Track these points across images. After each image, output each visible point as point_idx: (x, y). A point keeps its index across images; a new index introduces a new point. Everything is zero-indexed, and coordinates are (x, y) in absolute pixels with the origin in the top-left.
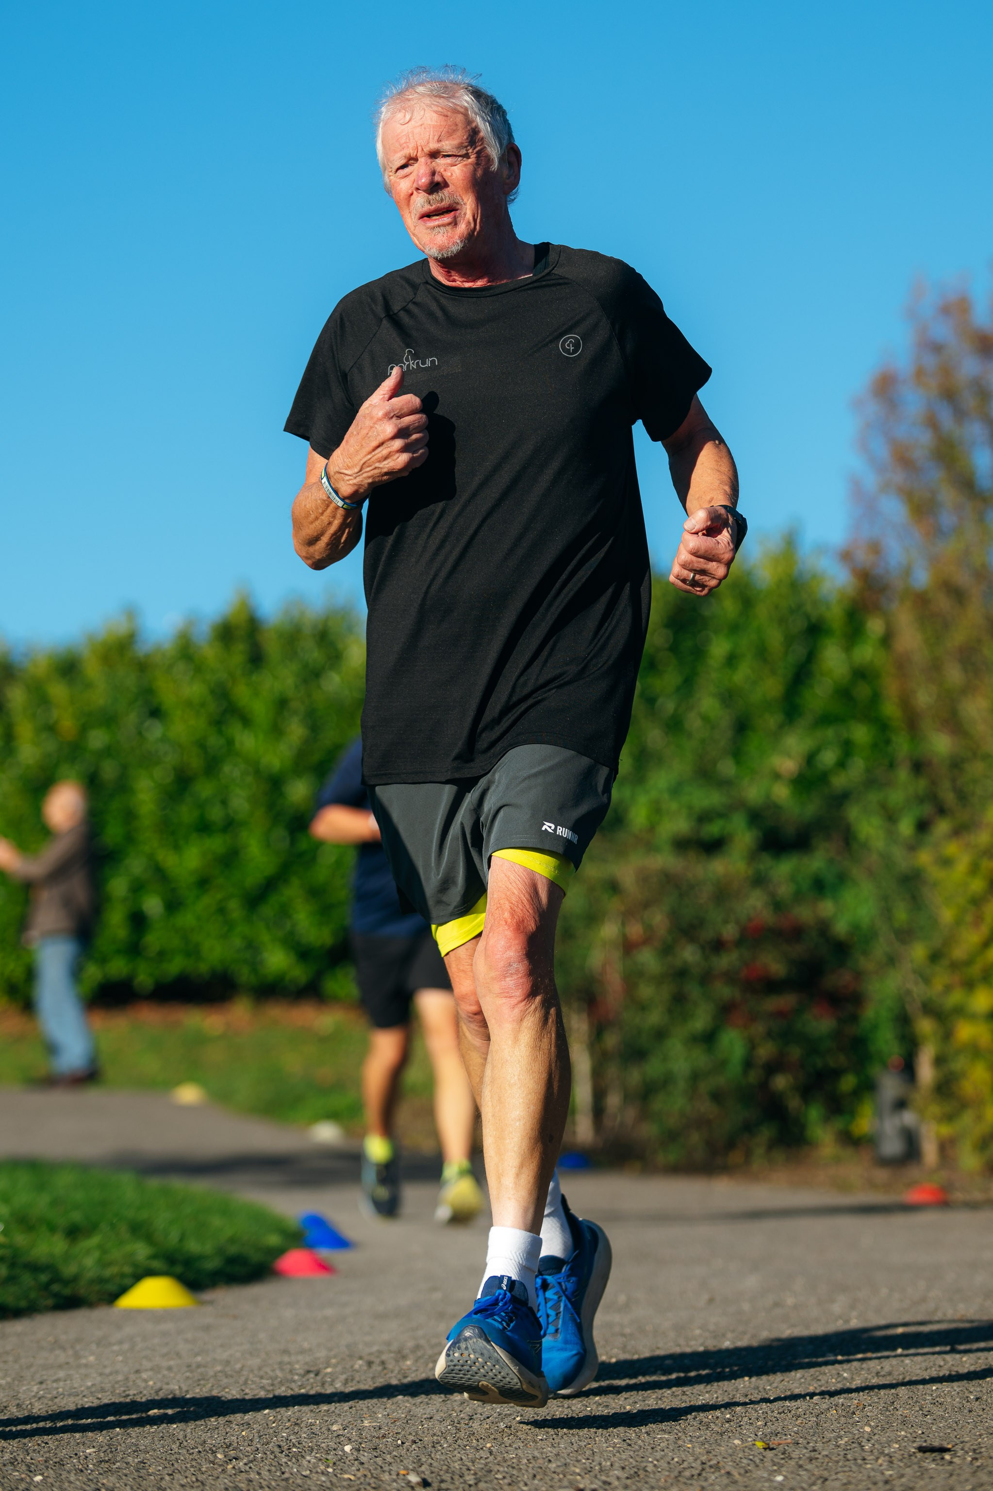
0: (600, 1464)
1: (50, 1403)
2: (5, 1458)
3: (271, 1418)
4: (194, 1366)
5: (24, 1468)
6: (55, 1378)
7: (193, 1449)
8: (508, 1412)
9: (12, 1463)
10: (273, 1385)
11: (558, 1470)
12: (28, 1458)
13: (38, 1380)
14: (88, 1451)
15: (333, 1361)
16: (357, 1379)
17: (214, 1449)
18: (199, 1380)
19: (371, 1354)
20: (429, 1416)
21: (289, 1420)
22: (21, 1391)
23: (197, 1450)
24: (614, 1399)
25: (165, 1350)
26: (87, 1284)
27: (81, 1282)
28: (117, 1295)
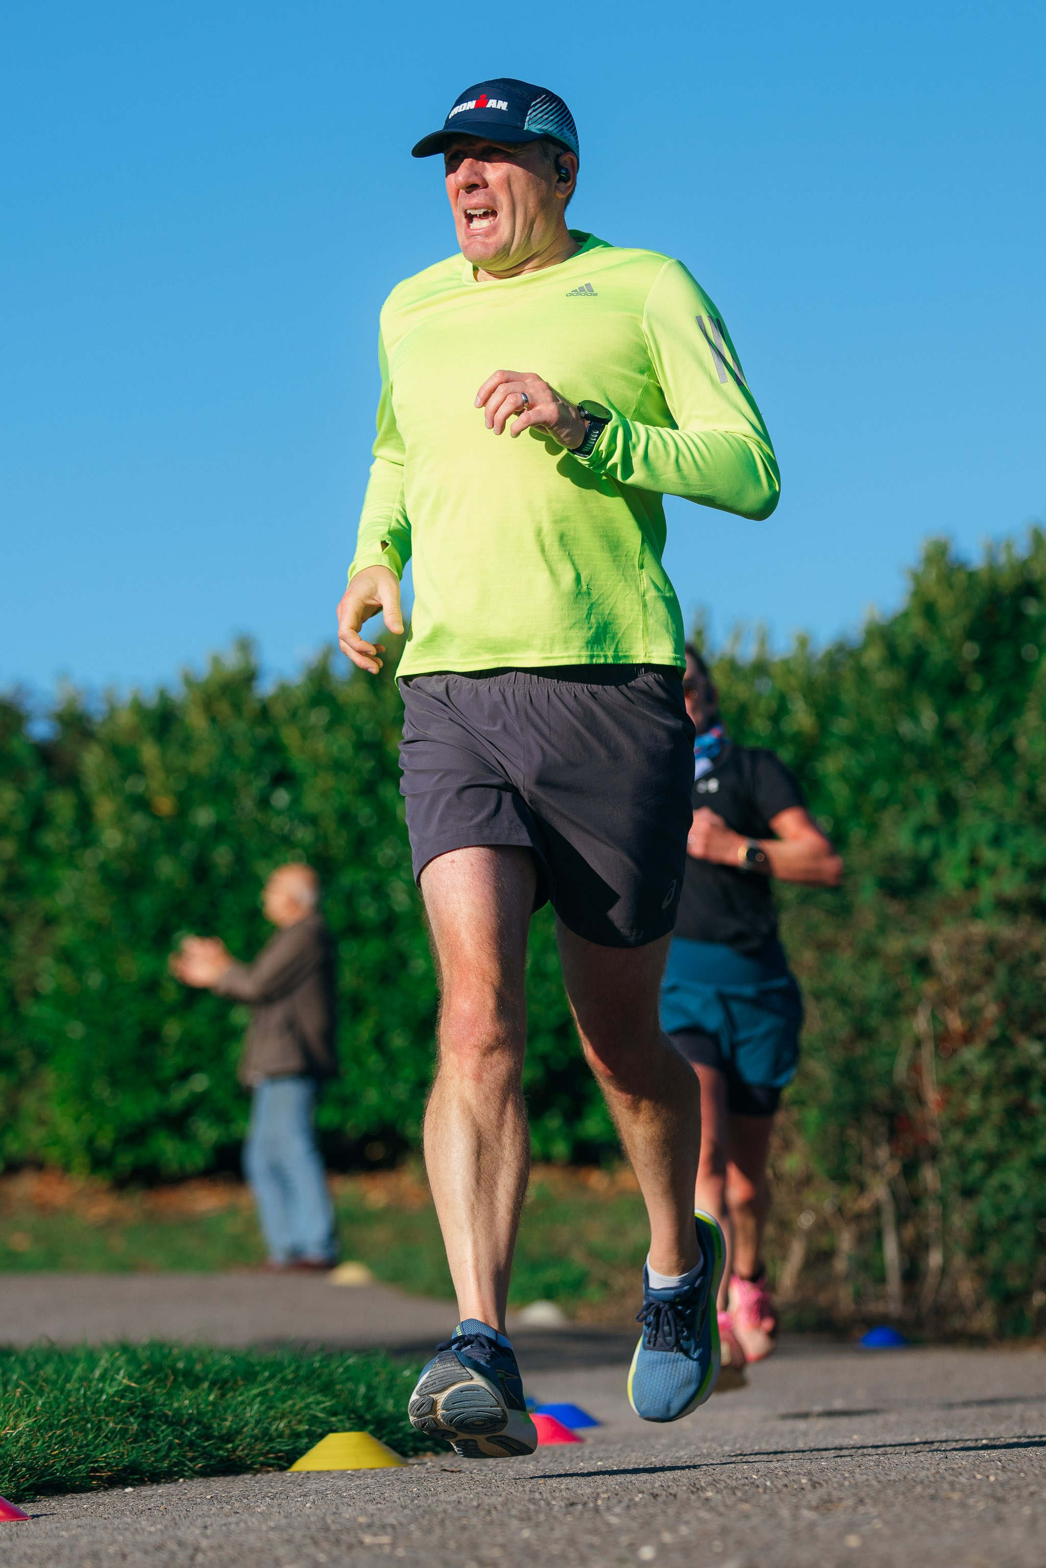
26: (248, 1440)
27: (240, 1437)
28: (291, 1458)
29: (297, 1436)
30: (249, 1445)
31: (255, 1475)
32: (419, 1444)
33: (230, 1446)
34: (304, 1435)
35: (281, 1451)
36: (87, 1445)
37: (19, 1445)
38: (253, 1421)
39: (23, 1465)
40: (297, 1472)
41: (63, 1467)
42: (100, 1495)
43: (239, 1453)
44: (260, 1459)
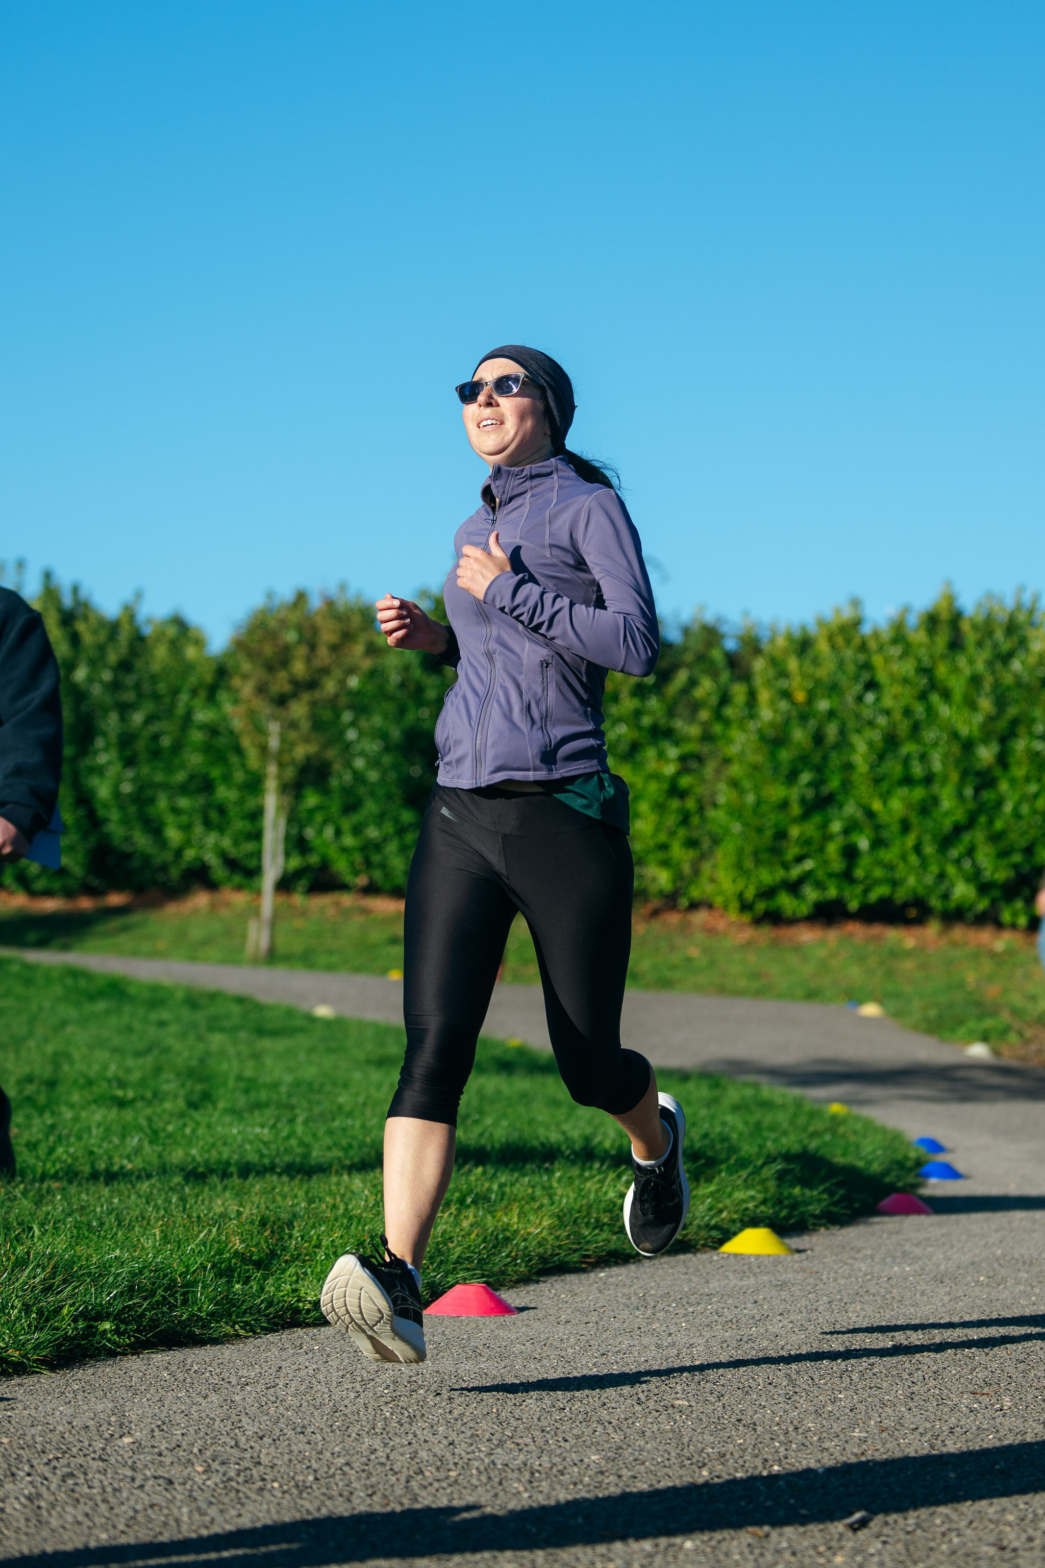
0: (1034, 1512)
2: (517, 1462)
3: (777, 1419)
4: (745, 1339)
5: (527, 1475)
7: (689, 1459)
8: (986, 1426)
9: (519, 1469)
11: (995, 1517)
12: (537, 1463)
13: (602, 1351)
14: (593, 1458)
17: (706, 1461)
20: (914, 1426)
21: (792, 1422)
22: (579, 1365)
23: (689, 1462)
25: (730, 1318)
26: (695, 1230)
27: (691, 1228)
28: (722, 1242)
29: (734, 1221)
30: (696, 1232)
31: (695, 1253)
34: (738, 1221)
35: (715, 1238)
36: (585, 1238)
37: (539, 1239)
39: (537, 1256)
40: (724, 1253)
41: (565, 1255)
42: (583, 1276)
43: (689, 1237)
44: (702, 1242)
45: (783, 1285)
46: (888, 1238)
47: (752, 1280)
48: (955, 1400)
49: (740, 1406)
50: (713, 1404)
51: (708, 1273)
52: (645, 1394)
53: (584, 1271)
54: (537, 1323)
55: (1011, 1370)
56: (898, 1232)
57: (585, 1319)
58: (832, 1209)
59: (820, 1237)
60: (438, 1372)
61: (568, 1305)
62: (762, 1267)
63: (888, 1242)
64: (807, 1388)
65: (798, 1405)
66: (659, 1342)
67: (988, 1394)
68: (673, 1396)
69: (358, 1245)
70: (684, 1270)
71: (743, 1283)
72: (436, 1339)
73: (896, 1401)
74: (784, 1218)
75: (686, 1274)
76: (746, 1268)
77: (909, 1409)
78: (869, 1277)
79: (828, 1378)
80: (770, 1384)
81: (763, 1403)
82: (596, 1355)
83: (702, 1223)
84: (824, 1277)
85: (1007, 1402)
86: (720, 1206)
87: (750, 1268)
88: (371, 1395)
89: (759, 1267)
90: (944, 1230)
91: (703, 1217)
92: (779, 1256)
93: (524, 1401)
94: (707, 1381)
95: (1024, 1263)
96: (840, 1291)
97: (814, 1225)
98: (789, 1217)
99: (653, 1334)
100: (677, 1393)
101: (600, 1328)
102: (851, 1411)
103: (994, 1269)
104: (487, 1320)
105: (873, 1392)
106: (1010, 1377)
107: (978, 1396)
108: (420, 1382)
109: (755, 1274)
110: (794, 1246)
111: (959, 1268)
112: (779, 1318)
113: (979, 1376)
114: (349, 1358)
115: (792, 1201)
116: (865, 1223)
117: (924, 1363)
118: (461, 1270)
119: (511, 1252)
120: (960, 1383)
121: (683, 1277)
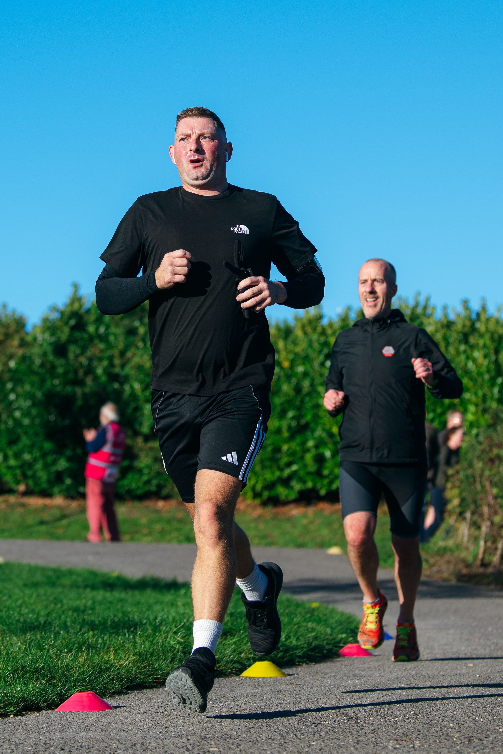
1: (161, 742)
6: (175, 724)
10: (287, 733)
15: (332, 716)
16: (336, 730)
18: (250, 728)
19: (354, 712)
22: (151, 733)
24: (467, 748)
25: (245, 708)
26: (225, 663)
27: (222, 662)
28: (242, 670)
29: (249, 659)
30: (225, 665)
31: (225, 679)
32: (300, 660)
33: (218, 665)
34: (251, 659)
35: (237, 668)
37: (127, 668)
38: (229, 654)
39: (125, 678)
40: (243, 677)
41: (144, 678)
42: (155, 691)
43: (221, 668)
44: (229, 671)
45: (280, 691)
46: (345, 668)
47: (260, 689)
48: (385, 744)
49: (251, 750)
50: (233, 749)
51: (232, 687)
52: (192, 746)
53: (155, 687)
54: (126, 714)
55: (419, 728)
56: (351, 665)
57: (155, 711)
58: (310, 653)
59: (302, 668)
60: (63, 738)
61: (145, 704)
62: (267, 683)
63: (345, 669)
64: (293, 740)
65: (287, 749)
66: (201, 720)
67: (405, 740)
68: (209, 746)
69: (14, 671)
70: (218, 686)
71: (254, 691)
72: (62, 722)
73: (348, 745)
74: (280, 658)
75: (219, 687)
76: (256, 684)
77: (356, 749)
78: (333, 686)
79: (306, 735)
80: (270, 739)
81: (265, 748)
82: (162, 728)
83: (229, 659)
84: (304, 687)
85: (417, 743)
86: (240, 649)
87: (258, 684)
88: (21, 750)
89: (264, 683)
90: (379, 663)
91: (230, 656)
92: (277, 677)
93: (116, 751)
94: (231, 738)
95: (429, 677)
96: (314, 694)
97: (298, 662)
98: (283, 657)
99: (197, 717)
100: (211, 745)
101: (165, 715)
102: (320, 750)
103: (410, 681)
104: (95, 712)
105: (335, 741)
106: (419, 731)
107: (399, 742)
108: (52, 744)
109: (262, 687)
110: (286, 673)
111: (388, 680)
112: (277, 707)
113: (400, 731)
114: (8, 733)
115: (285, 648)
116: (331, 661)
117: (366, 726)
118: (79, 686)
119: (109, 676)
120: (388, 735)
121: (217, 689)
